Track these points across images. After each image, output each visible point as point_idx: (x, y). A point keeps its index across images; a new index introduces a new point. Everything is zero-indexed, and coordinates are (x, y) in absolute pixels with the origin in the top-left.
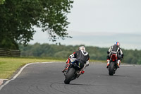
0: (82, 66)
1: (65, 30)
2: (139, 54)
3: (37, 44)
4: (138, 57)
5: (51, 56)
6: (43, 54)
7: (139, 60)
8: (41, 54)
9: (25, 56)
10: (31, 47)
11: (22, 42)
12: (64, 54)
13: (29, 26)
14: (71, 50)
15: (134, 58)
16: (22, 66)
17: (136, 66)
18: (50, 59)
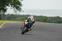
0: (31, 26)
1: (21, 8)
2: (53, 19)
3: (8, 14)
4: (53, 20)
5: (15, 19)
6: (11, 19)
7: (53, 21)
8: (10, 18)
9: (3, 20)
10: (6, 15)
11: (2, 13)
12: (20, 18)
13: (5, 7)
14: (23, 17)
15: (51, 20)
16: (2, 24)
17: (52, 24)
18: (14, 21)
